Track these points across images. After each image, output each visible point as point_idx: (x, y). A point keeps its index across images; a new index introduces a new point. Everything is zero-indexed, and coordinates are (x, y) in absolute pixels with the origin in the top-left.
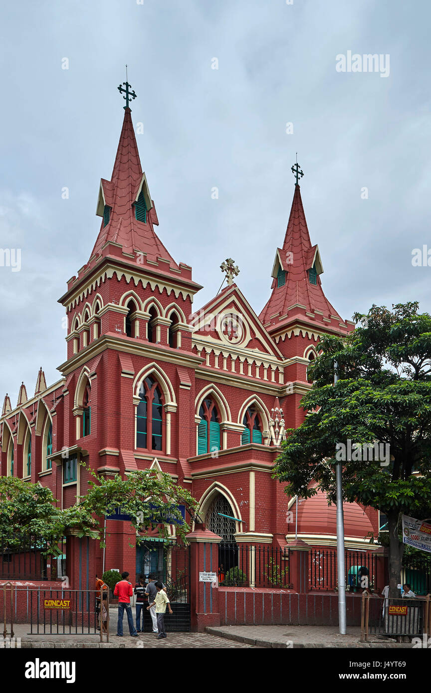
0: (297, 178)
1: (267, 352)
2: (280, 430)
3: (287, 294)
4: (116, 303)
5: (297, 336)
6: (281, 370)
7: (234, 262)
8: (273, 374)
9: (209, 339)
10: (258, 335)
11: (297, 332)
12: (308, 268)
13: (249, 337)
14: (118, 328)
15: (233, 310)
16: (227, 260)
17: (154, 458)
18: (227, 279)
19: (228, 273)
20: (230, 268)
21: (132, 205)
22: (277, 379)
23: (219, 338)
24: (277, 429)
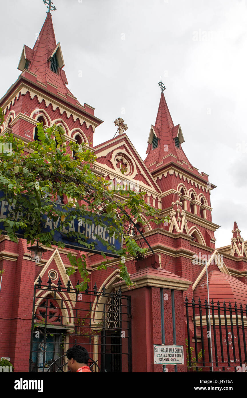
0: (162, 90)
1: (149, 185)
2: (182, 218)
3: (160, 152)
4: (27, 115)
5: (172, 175)
6: (160, 199)
7: (124, 121)
8: (154, 201)
9: (105, 166)
10: (143, 172)
11: (171, 172)
12: (174, 137)
13: (136, 172)
14: (28, 134)
15: (124, 151)
16: (119, 119)
17: (55, 249)
18: (119, 131)
19: (119, 127)
20: (120, 124)
21: (48, 61)
22: (157, 205)
23: (113, 168)
24: (179, 218)
